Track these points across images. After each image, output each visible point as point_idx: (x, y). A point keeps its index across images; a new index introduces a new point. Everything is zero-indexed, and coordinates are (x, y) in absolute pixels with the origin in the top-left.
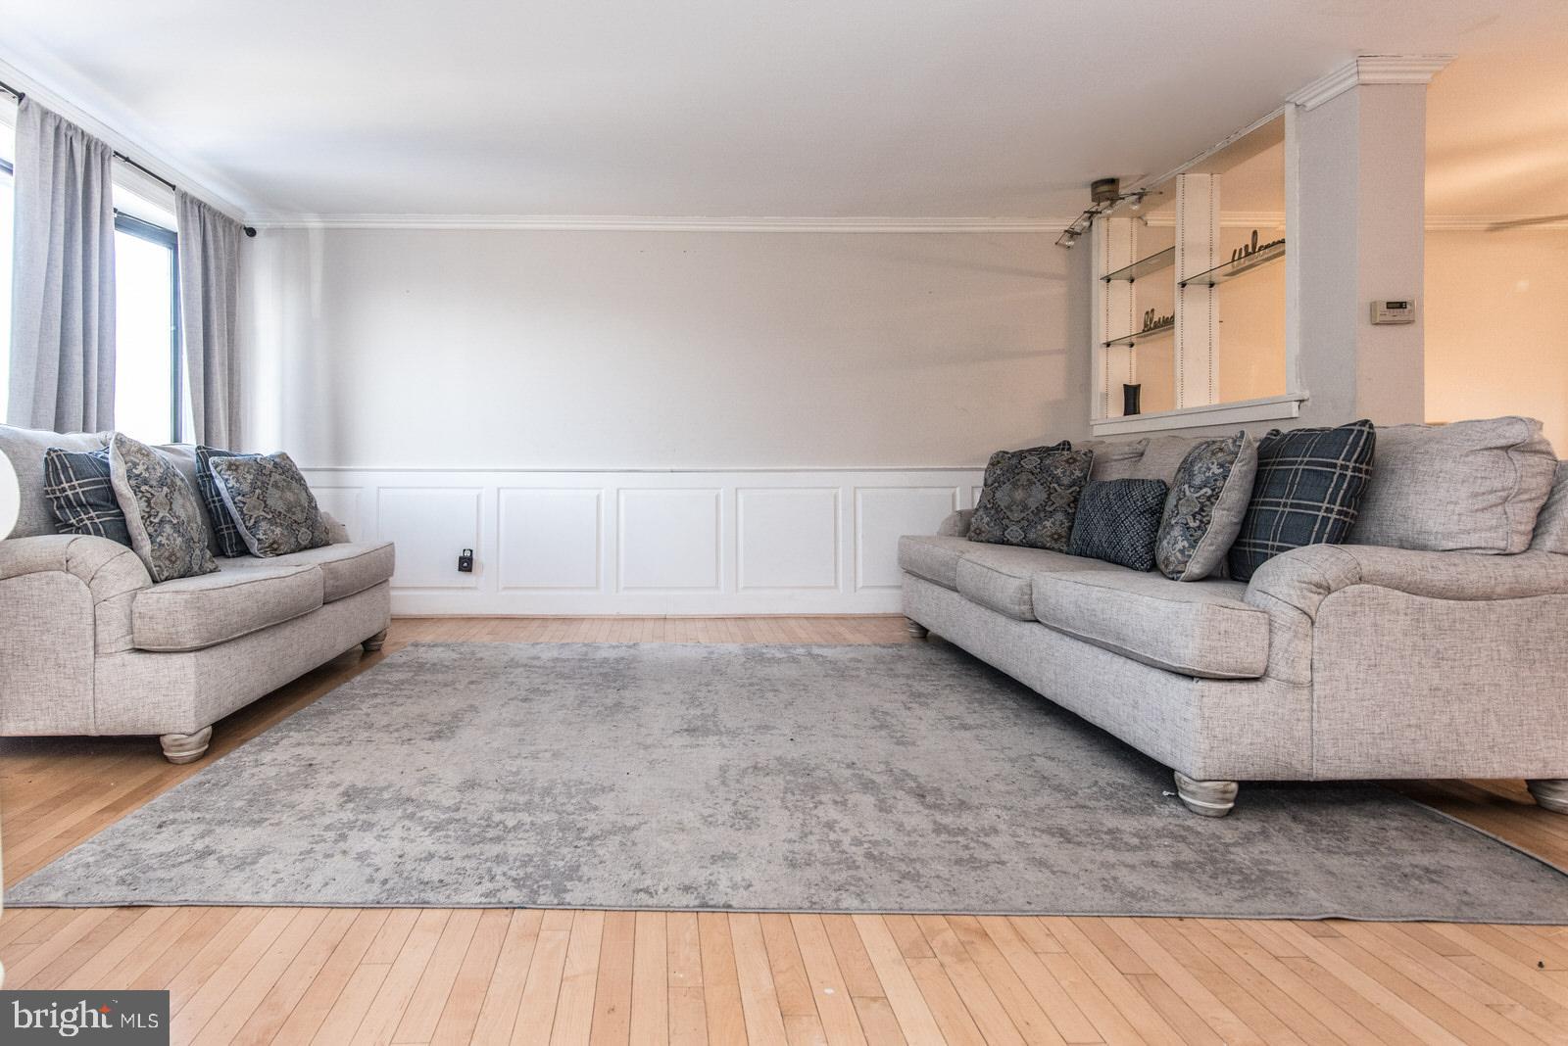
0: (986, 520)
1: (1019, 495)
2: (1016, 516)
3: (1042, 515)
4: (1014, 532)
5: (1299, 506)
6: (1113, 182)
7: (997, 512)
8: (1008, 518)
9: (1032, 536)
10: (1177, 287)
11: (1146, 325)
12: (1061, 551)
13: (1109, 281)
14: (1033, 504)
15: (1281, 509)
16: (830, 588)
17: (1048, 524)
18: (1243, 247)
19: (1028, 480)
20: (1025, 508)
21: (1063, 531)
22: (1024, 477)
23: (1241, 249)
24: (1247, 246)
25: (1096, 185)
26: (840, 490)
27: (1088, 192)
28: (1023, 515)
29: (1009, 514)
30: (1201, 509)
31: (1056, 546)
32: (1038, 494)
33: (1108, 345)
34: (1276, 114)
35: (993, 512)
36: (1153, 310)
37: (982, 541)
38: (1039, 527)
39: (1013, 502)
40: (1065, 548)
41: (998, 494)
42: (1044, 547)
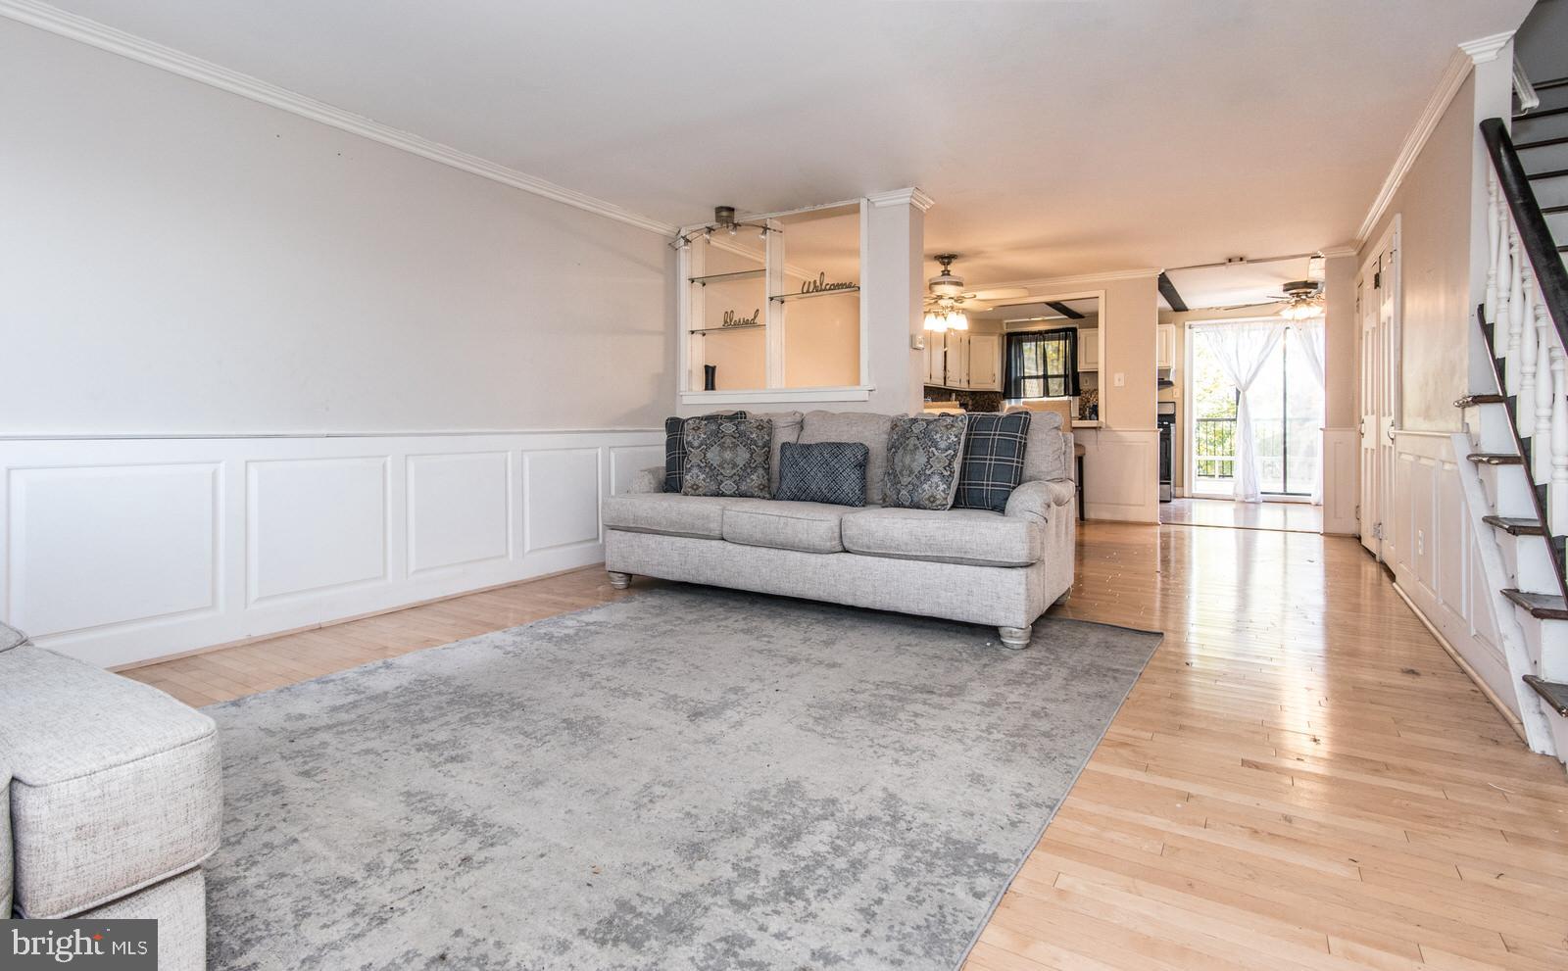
0: (702, 477)
1: (728, 455)
2: (728, 472)
3: (749, 470)
4: (728, 486)
5: (1000, 460)
6: (731, 210)
7: (712, 470)
8: (722, 474)
9: (743, 488)
10: (768, 300)
11: (726, 322)
12: (764, 498)
13: (693, 282)
14: (741, 462)
15: (988, 462)
16: (502, 557)
17: (754, 477)
18: (812, 281)
19: (732, 443)
20: (735, 465)
21: (765, 482)
22: (728, 441)
23: (810, 283)
24: (815, 282)
25: (719, 210)
26: (509, 454)
27: (713, 214)
28: (735, 471)
29: (722, 471)
30: (950, 464)
31: (761, 494)
32: (742, 456)
33: (693, 332)
34: (855, 201)
35: (707, 470)
36: (732, 311)
37: (700, 495)
38: (748, 481)
39: (724, 461)
40: (767, 496)
41: (709, 455)
42: (752, 496)
